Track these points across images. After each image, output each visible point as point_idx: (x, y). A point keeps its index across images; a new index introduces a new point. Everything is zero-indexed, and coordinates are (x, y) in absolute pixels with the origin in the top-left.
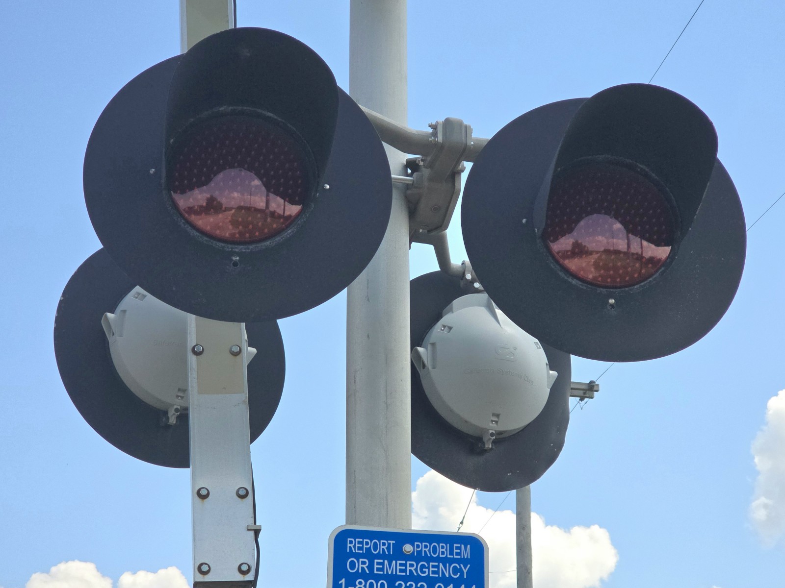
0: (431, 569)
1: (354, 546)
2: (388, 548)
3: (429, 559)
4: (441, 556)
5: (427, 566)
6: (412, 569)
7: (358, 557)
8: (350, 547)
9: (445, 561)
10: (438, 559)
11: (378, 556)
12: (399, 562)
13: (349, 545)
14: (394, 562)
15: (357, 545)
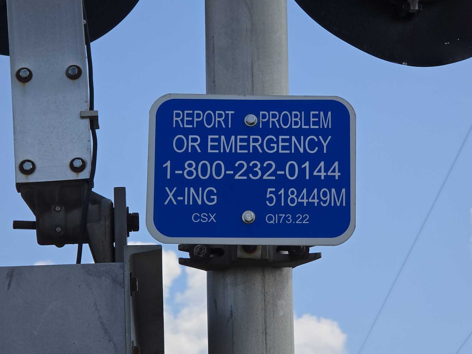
0: (281, 144)
1: (182, 120)
2: (226, 121)
3: (278, 132)
4: (293, 127)
5: (275, 140)
6: (257, 144)
7: (187, 132)
8: (177, 121)
9: (299, 133)
10: (290, 132)
11: (213, 131)
12: (239, 137)
13: (175, 119)
14: (233, 137)
15: (186, 119)
